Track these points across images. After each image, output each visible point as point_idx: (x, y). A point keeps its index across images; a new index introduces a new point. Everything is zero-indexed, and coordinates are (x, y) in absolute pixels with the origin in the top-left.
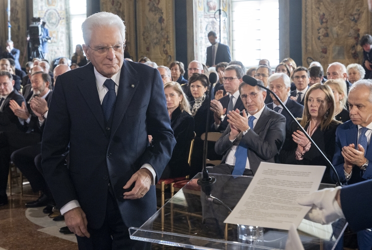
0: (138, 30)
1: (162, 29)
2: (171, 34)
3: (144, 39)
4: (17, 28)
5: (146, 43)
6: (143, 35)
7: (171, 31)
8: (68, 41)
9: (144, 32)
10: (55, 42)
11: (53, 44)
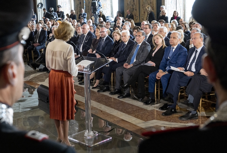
0: (140, 3)
1: (150, 3)
2: (155, 5)
3: (143, 8)
4: (88, 2)
5: (144, 10)
6: (142, 6)
7: (154, 4)
8: (111, 8)
9: (143, 4)
10: (105, 9)
11: (104, 10)
